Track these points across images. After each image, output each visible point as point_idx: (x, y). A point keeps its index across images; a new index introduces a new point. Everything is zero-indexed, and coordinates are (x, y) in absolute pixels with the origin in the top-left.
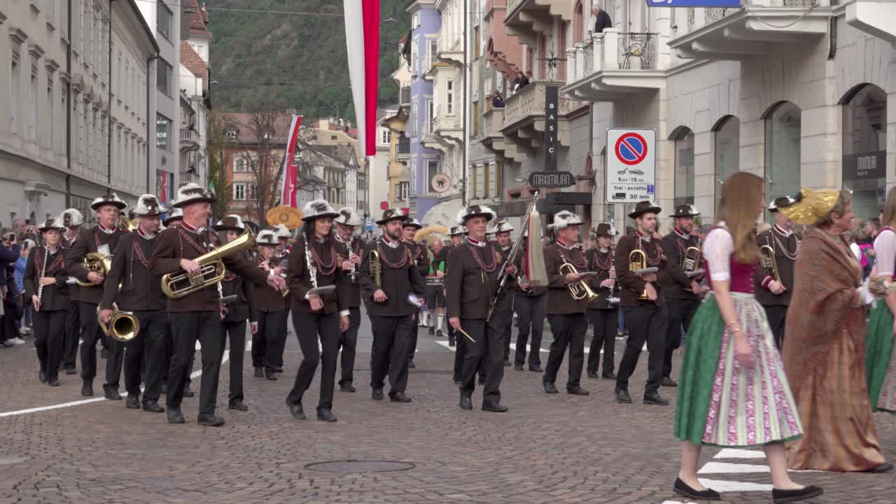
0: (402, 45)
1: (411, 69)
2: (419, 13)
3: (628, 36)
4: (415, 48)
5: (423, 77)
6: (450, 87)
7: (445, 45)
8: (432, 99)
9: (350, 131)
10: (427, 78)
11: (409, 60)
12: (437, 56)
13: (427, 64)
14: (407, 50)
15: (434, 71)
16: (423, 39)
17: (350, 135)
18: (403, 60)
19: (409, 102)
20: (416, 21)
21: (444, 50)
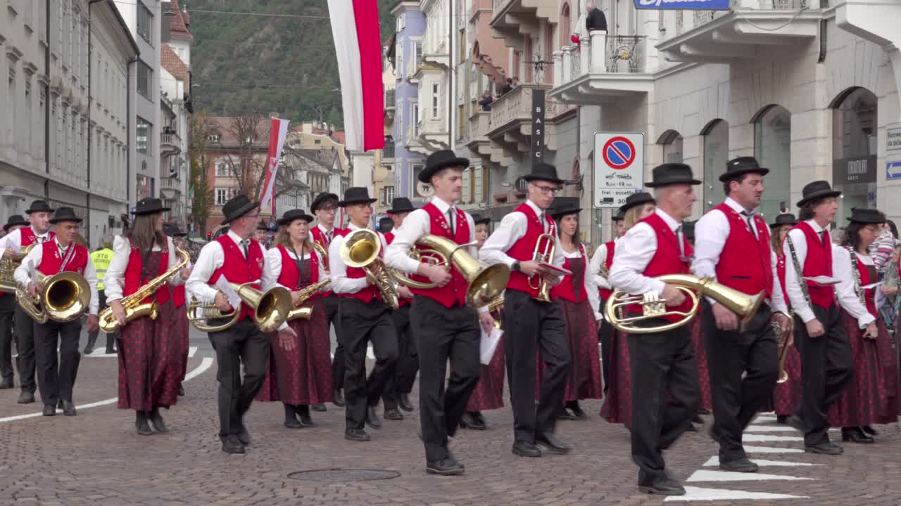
0: (386, 48)
1: (395, 72)
2: (404, 15)
3: (615, 39)
4: (399, 50)
5: (408, 80)
6: (435, 91)
7: (430, 49)
8: (417, 103)
9: (333, 135)
10: (412, 81)
11: (393, 63)
12: (422, 59)
13: (412, 68)
14: (392, 53)
15: (419, 74)
16: (407, 42)
17: (333, 139)
18: (387, 62)
19: (393, 105)
20: (400, 24)
21: (430, 52)
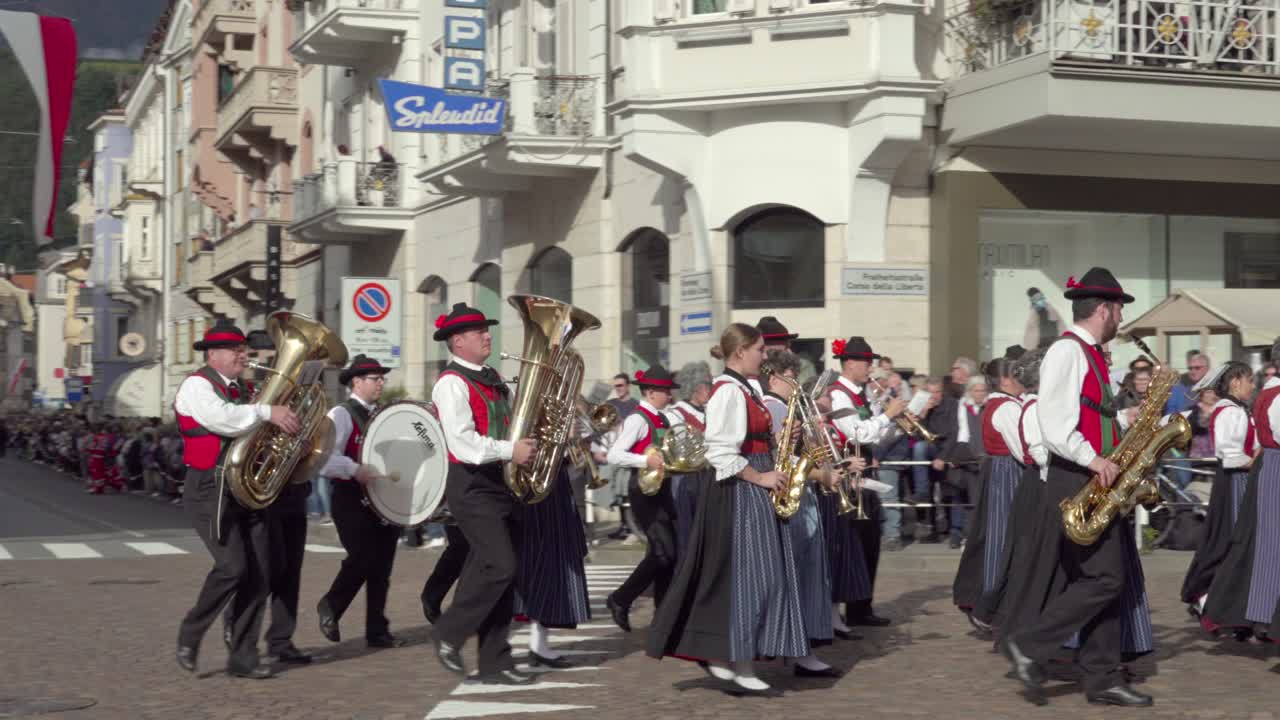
0: (83, 172)
1: (95, 201)
2: (105, 131)
4: (99, 175)
5: (110, 212)
6: (145, 225)
7: (137, 174)
8: (120, 239)
9: (14, 278)
10: (116, 213)
11: (91, 190)
12: (127, 185)
13: (116, 198)
14: (89, 178)
15: (124, 205)
16: (110, 164)
17: (13, 283)
18: (83, 189)
19: (91, 242)
20: (100, 141)
21: (137, 179)
